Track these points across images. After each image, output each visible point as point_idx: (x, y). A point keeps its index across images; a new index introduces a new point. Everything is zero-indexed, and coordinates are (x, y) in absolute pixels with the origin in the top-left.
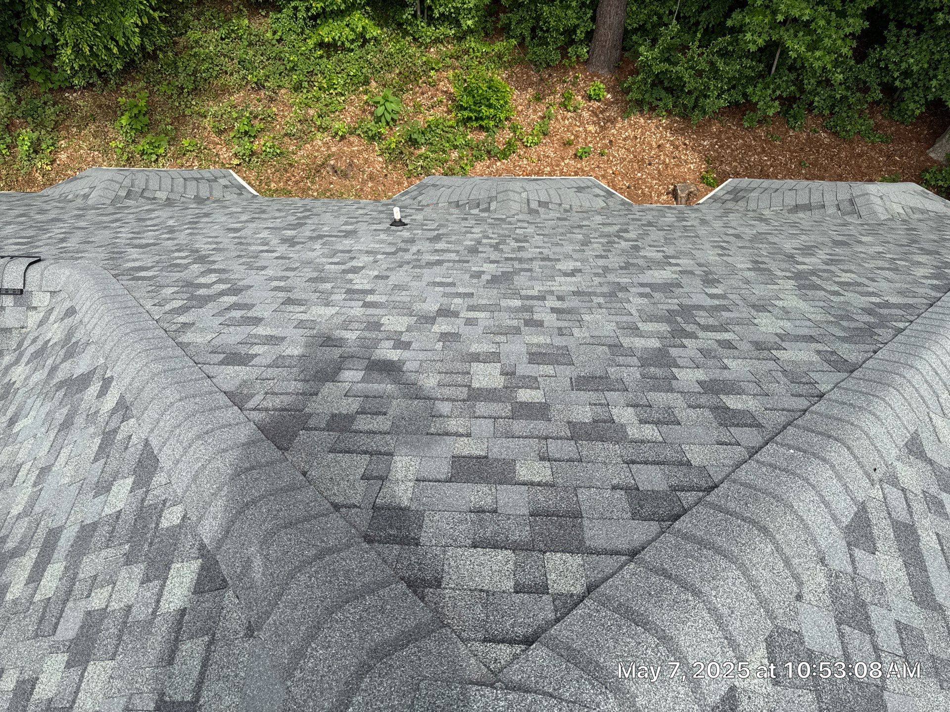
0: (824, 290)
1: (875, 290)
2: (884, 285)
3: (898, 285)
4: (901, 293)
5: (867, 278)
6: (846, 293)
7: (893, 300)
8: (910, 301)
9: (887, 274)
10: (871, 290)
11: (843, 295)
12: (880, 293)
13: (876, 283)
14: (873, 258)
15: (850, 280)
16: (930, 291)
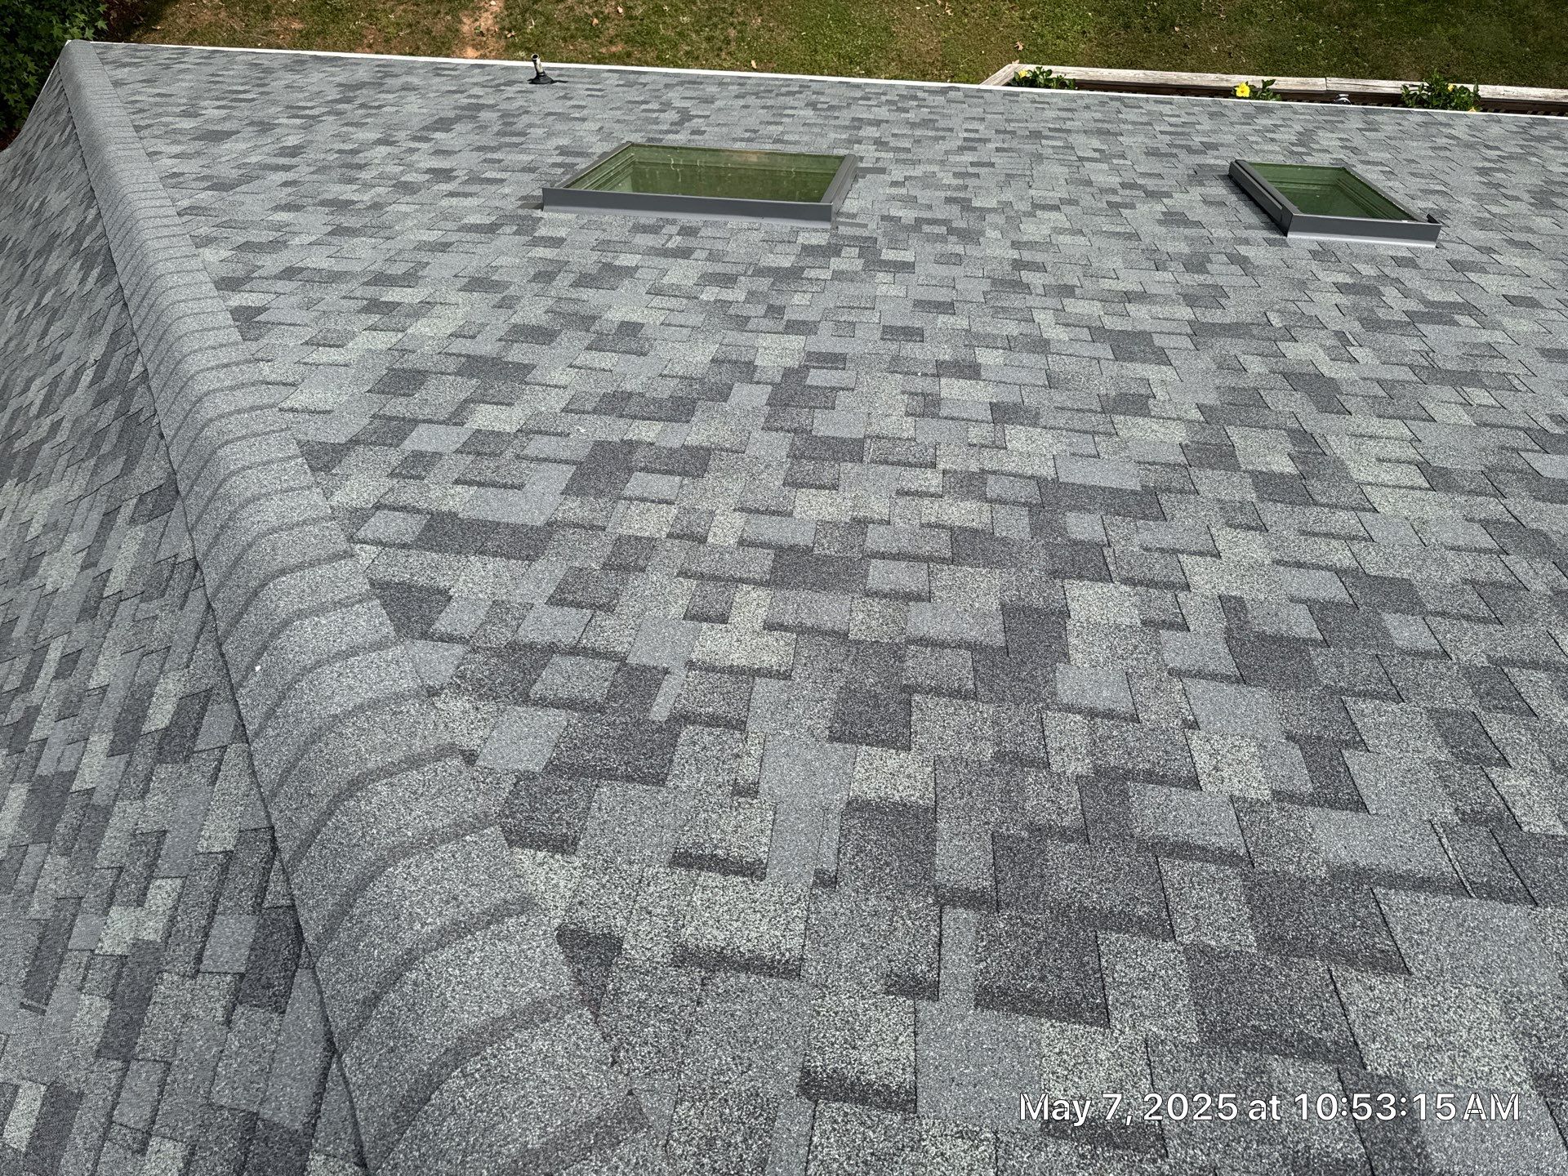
0: (43, 441)
1: (74, 366)
2: (70, 347)
3: (79, 328)
4: (92, 332)
5: (51, 365)
6: (61, 413)
7: (97, 351)
8: (108, 329)
9: (56, 329)
10: (70, 372)
11: (62, 419)
12: (81, 363)
13: (64, 358)
14: (23, 332)
15: (43, 392)
16: (105, 289)
